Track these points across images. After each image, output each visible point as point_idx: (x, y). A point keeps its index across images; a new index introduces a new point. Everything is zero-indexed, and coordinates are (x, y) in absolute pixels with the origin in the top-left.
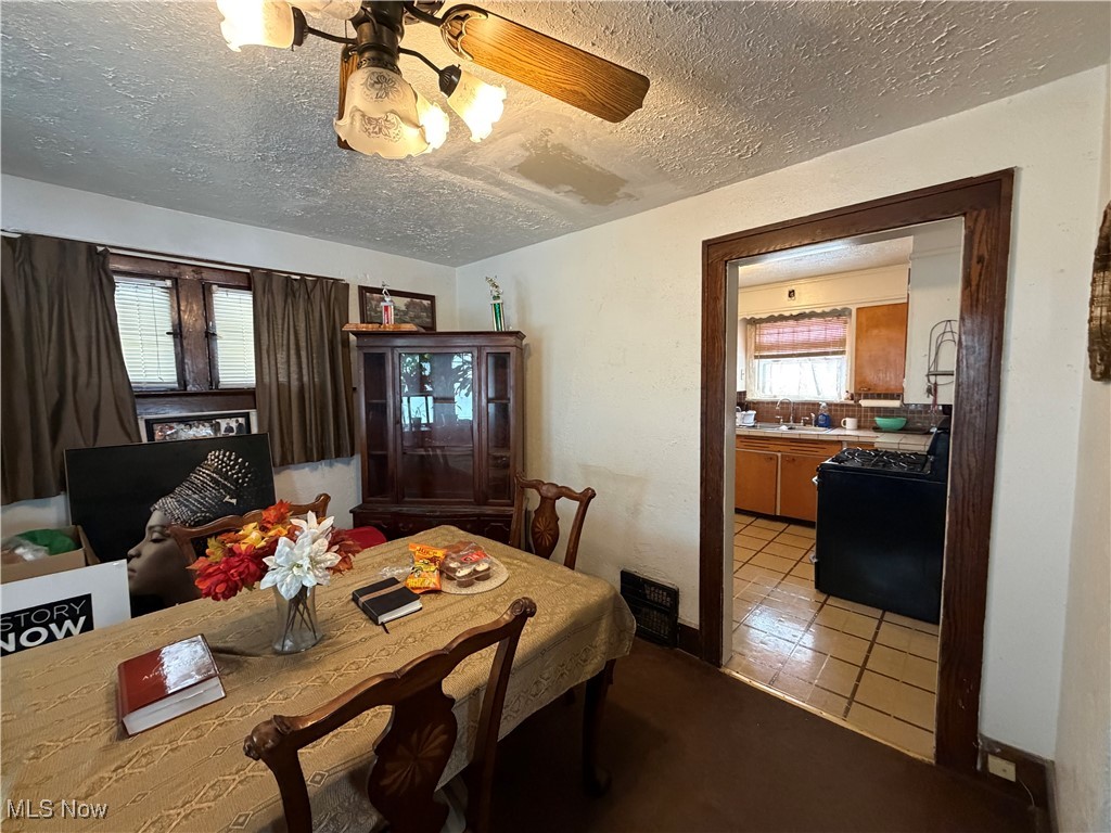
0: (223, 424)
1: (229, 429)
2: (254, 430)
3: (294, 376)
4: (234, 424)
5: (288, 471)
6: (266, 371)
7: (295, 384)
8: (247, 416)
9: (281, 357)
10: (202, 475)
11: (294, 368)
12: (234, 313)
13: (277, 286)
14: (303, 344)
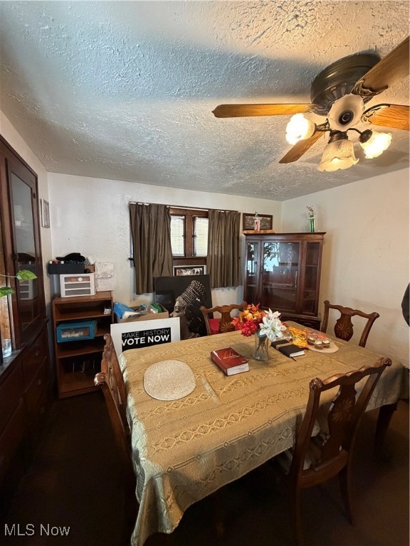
0: (196, 270)
1: (197, 272)
2: (205, 273)
4: (199, 271)
5: (216, 290)
6: (211, 250)
7: (220, 255)
8: (203, 267)
9: (216, 245)
10: (190, 289)
11: (220, 250)
12: (202, 226)
13: (216, 215)
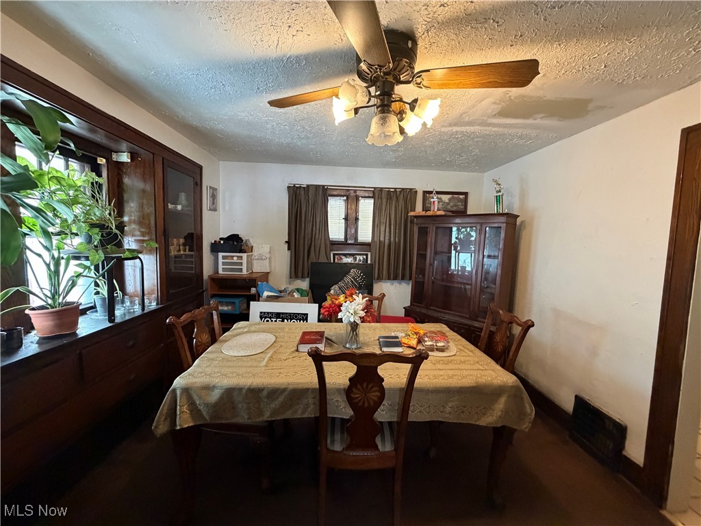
0: (358, 257)
1: (360, 260)
2: (369, 262)
3: (387, 238)
4: (362, 259)
5: (380, 283)
6: (376, 235)
8: (367, 255)
9: (383, 229)
10: (348, 279)
11: (387, 234)
12: (366, 207)
13: (384, 195)
14: (392, 222)
